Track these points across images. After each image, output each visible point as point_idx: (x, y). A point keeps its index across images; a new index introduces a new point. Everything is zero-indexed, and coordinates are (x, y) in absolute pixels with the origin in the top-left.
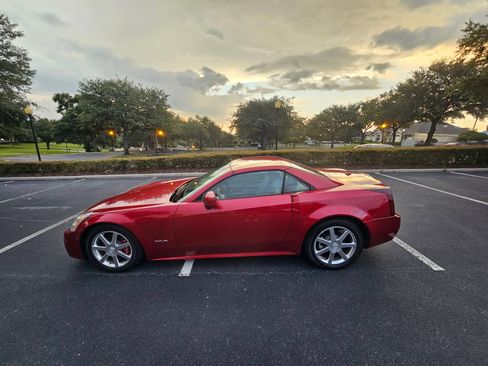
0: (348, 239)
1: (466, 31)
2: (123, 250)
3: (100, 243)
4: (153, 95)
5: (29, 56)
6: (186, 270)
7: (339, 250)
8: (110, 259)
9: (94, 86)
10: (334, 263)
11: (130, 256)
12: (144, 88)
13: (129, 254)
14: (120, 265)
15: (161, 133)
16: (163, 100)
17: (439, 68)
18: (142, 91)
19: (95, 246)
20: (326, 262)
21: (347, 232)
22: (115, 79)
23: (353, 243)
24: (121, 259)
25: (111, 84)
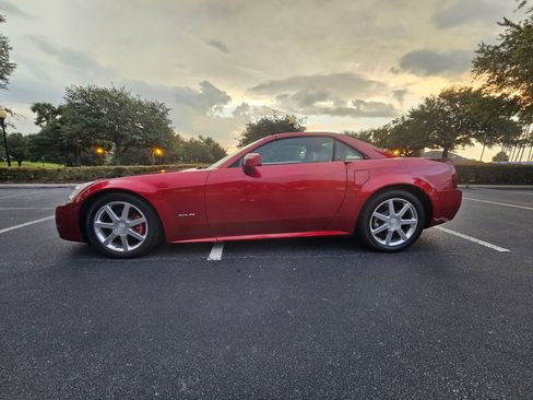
0: (407, 215)
1: (479, 52)
2: (135, 228)
3: (106, 218)
4: (153, 108)
5: (10, 44)
6: (216, 255)
7: (398, 228)
8: (117, 241)
9: (83, 94)
10: (391, 244)
11: (144, 237)
12: (142, 99)
13: (143, 234)
14: (130, 249)
15: (159, 152)
16: (163, 113)
17: (449, 96)
18: (140, 103)
19: (99, 222)
20: (384, 243)
21: (407, 205)
22: (109, 88)
23: (413, 219)
24: (132, 241)
25: (104, 92)
